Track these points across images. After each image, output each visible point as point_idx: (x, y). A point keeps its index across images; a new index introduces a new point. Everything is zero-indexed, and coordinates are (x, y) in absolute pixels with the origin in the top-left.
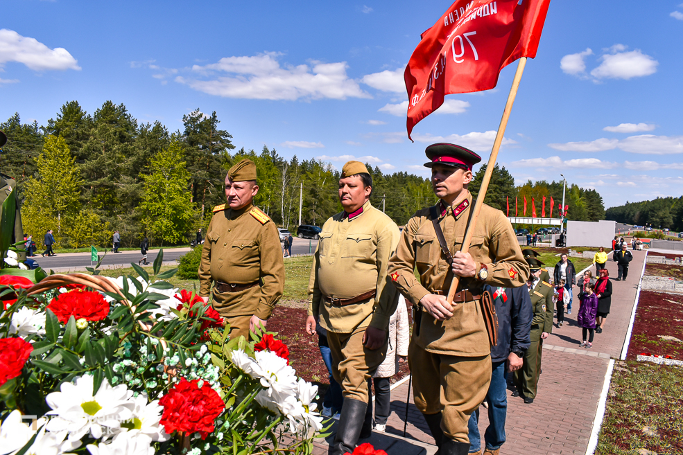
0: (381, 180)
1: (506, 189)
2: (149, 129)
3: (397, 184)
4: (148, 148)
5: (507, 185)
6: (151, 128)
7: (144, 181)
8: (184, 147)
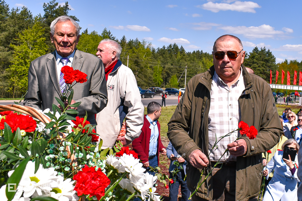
0: (184, 55)
1: (269, 65)
2: (17, 13)
3: (195, 59)
4: (17, 26)
5: (271, 62)
6: (19, 12)
7: (13, 50)
8: (44, 26)
